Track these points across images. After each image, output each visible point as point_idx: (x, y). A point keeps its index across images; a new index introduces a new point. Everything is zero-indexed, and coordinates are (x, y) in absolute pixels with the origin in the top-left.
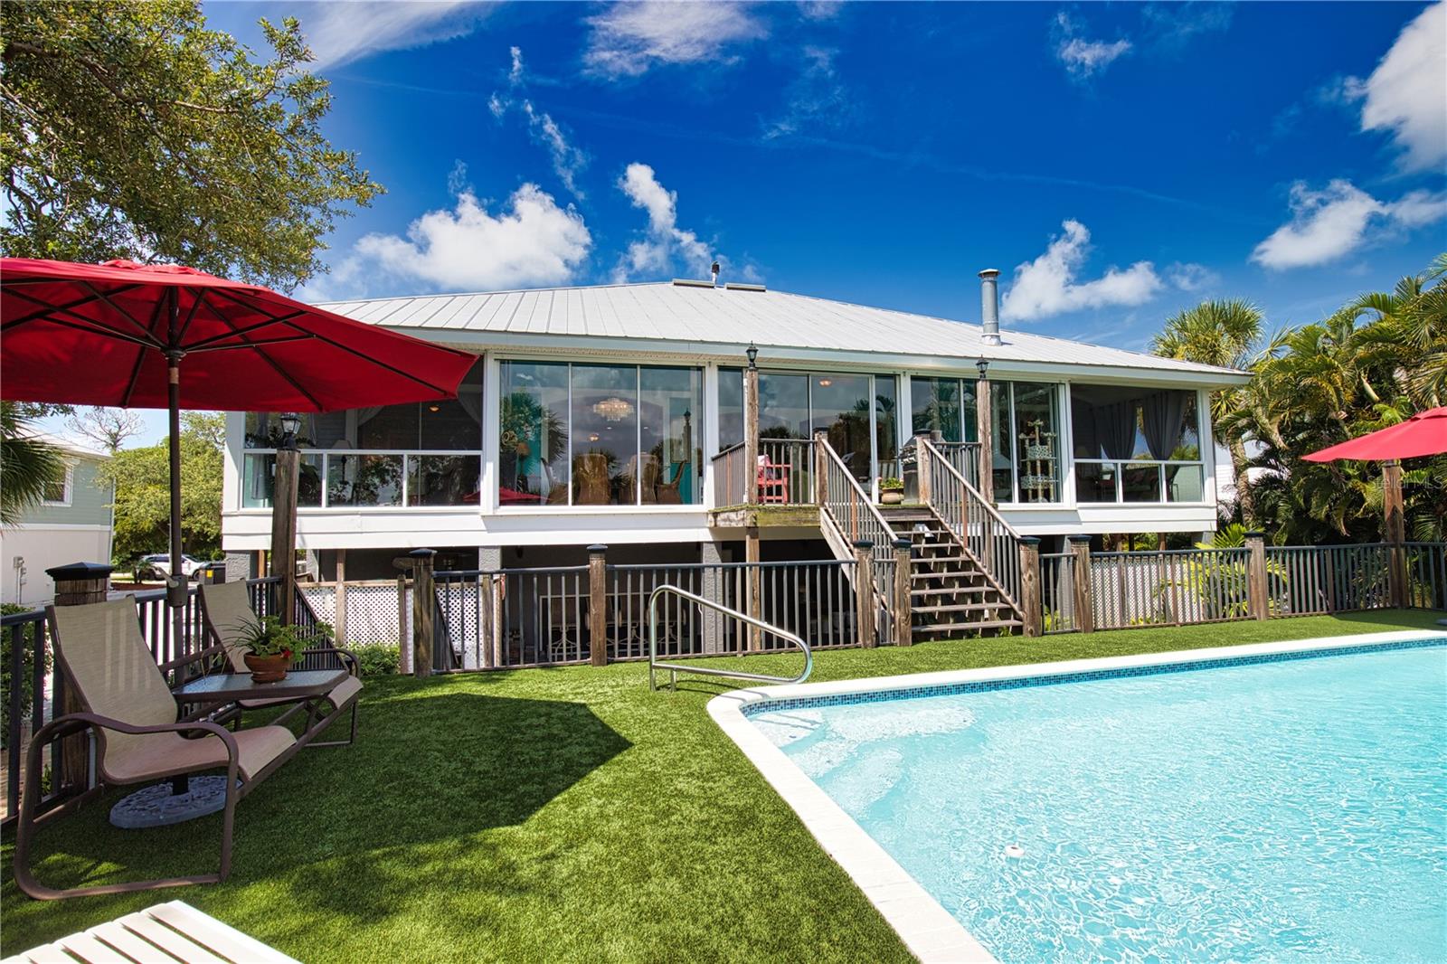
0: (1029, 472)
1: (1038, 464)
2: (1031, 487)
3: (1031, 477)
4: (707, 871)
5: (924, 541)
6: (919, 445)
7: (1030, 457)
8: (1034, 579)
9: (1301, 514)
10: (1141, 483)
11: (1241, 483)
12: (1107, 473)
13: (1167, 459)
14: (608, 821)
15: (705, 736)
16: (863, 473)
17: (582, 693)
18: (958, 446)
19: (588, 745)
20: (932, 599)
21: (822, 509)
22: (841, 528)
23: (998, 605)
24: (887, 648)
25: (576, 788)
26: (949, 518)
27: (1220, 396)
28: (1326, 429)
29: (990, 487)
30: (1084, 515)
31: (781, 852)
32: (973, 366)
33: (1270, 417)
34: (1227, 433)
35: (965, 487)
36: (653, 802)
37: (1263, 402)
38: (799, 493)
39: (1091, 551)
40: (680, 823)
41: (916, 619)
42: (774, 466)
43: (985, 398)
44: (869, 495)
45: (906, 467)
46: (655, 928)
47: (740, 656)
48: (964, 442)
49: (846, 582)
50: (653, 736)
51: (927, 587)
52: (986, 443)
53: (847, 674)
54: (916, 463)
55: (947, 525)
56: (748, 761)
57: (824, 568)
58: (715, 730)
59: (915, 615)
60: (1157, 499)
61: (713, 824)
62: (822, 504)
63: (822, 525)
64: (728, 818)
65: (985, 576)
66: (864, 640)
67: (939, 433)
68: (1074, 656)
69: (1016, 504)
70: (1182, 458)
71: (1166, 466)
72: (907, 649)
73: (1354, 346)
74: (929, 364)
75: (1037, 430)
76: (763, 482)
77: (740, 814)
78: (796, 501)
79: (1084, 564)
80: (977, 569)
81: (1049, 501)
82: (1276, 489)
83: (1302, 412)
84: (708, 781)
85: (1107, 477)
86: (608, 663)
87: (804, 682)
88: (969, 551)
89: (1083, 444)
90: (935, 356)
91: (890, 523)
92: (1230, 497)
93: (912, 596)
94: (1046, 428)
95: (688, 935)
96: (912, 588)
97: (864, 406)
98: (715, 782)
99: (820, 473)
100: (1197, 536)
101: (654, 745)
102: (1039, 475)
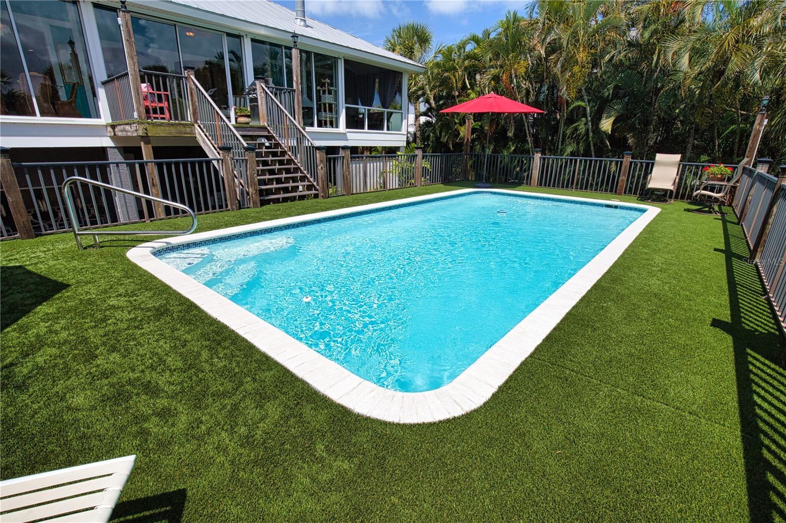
0: (322, 110)
1: (327, 105)
2: (324, 119)
3: (323, 113)
4: (139, 344)
5: (264, 147)
6: (258, 87)
7: (323, 101)
8: (323, 168)
9: (438, 139)
10: (376, 120)
11: (417, 123)
12: (361, 114)
13: (388, 108)
14: (57, 334)
15: (127, 272)
16: (223, 104)
17: (15, 259)
18: (282, 90)
19: (29, 292)
20: (270, 181)
21: (196, 126)
22: (210, 138)
23: (306, 183)
24: (246, 210)
25: (24, 320)
26: (278, 134)
27: (412, 77)
28: (450, 100)
29: (301, 117)
30: (349, 136)
31: (186, 324)
32: (289, 37)
33: (431, 91)
34: (414, 98)
35: (286, 115)
36: (92, 316)
37: (429, 83)
38: (178, 113)
39: (351, 154)
40: (115, 323)
41: (261, 193)
42: (156, 92)
43: (296, 60)
44: (229, 118)
45: (252, 100)
46: (106, 381)
47: (148, 222)
48: (286, 87)
49: (216, 172)
50: (86, 278)
51: (267, 175)
52: (298, 89)
53: (222, 226)
54: (257, 98)
55: (277, 138)
56: (160, 281)
57: (200, 163)
58: (135, 267)
59: (261, 191)
60: (383, 129)
61: (139, 319)
62: (196, 122)
63: (197, 136)
64: (149, 314)
65: (299, 168)
66: (231, 206)
67: (270, 80)
68: (342, 207)
69: (316, 129)
70: (395, 109)
71: (387, 113)
72: (258, 209)
73: (464, 60)
74: (262, 32)
75: (326, 85)
76: (148, 103)
77: (157, 310)
78: (176, 118)
79: (348, 161)
80: (295, 164)
81: (333, 127)
82: (430, 127)
83: (442, 91)
84: (133, 296)
85: (361, 116)
86: (37, 236)
87: (193, 233)
88: (290, 153)
89: (350, 97)
90: (266, 26)
91: (243, 136)
92: (412, 130)
93: (258, 180)
94: (331, 84)
95: (130, 379)
96: (258, 175)
97: (221, 57)
98: (138, 296)
99: (192, 100)
100: (397, 149)
101: (87, 283)
102: (328, 112)
